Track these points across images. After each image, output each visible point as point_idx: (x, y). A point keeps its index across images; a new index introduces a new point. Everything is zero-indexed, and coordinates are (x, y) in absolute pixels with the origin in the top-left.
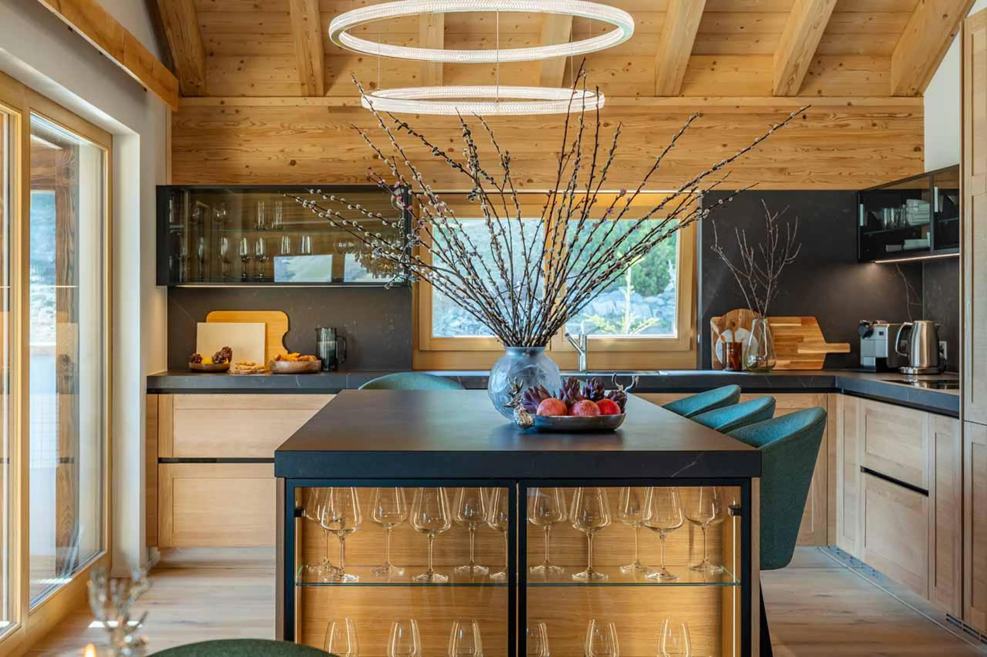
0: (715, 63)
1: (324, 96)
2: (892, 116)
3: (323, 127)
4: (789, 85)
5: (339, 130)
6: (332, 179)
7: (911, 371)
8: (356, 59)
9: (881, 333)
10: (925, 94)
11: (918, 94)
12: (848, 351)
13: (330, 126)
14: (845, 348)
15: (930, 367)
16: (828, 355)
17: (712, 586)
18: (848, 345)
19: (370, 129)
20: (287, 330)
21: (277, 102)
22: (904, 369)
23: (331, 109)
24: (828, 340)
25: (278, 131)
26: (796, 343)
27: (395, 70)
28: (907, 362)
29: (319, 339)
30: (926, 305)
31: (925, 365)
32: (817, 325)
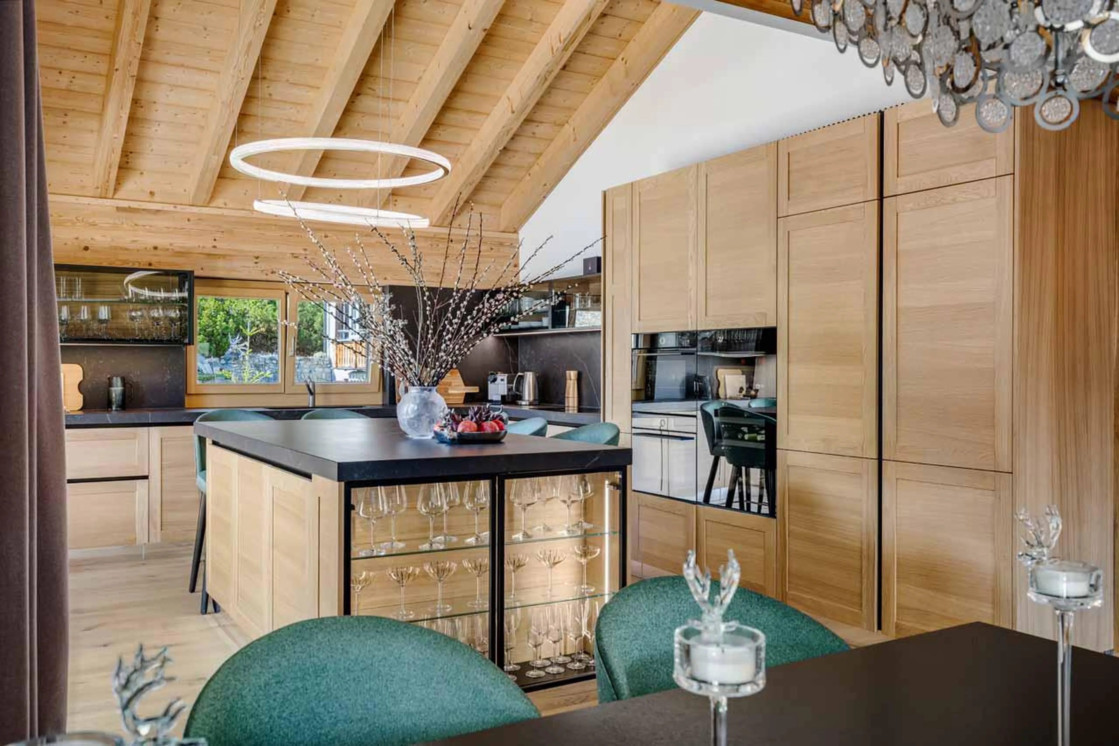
0: (396, 201)
1: (112, 198)
2: (501, 244)
3: (111, 222)
4: (444, 219)
5: (125, 226)
6: (120, 263)
7: (524, 403)
8: (139, 172)
9: (502, 380)
10: (520, 232)
11: (516, 232)
12: (478, 391)
13: (117, 221)
14: (475, 390)
15: (535, 400)
16: (466, 394)
17: (578, 539)
18: (477, 388)
19: (151, 226)
20: (82, 378)
21: (72, 199)
22: (519, 402)
23: (118, 209)
24: (466, 385)
25: (74, 224)
26: (447, 386)
27: (170, 184)
28: (521, 398)
29: (110, 385)
30: (521, 363)
31: (532, 399)
32: (459, 375)
